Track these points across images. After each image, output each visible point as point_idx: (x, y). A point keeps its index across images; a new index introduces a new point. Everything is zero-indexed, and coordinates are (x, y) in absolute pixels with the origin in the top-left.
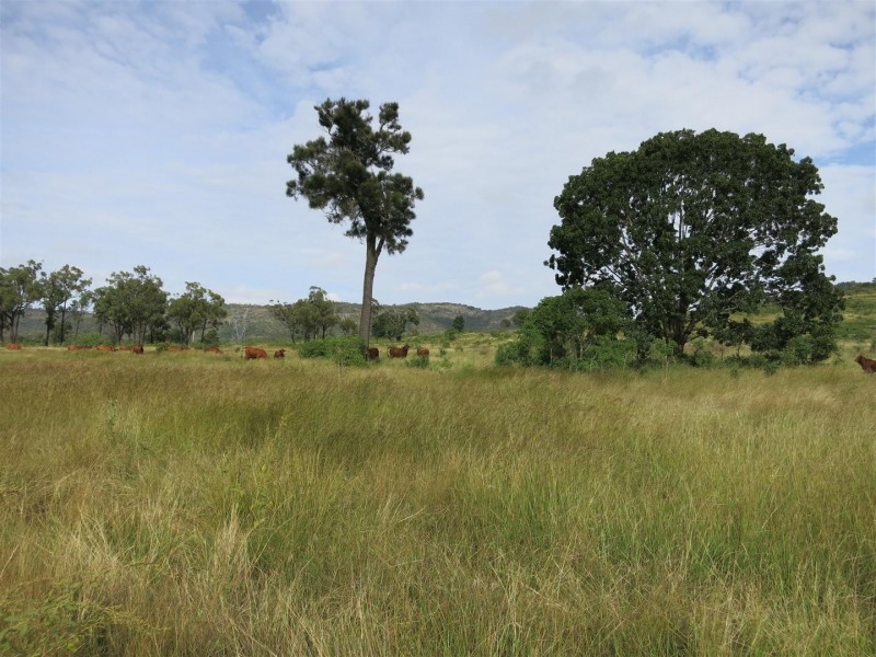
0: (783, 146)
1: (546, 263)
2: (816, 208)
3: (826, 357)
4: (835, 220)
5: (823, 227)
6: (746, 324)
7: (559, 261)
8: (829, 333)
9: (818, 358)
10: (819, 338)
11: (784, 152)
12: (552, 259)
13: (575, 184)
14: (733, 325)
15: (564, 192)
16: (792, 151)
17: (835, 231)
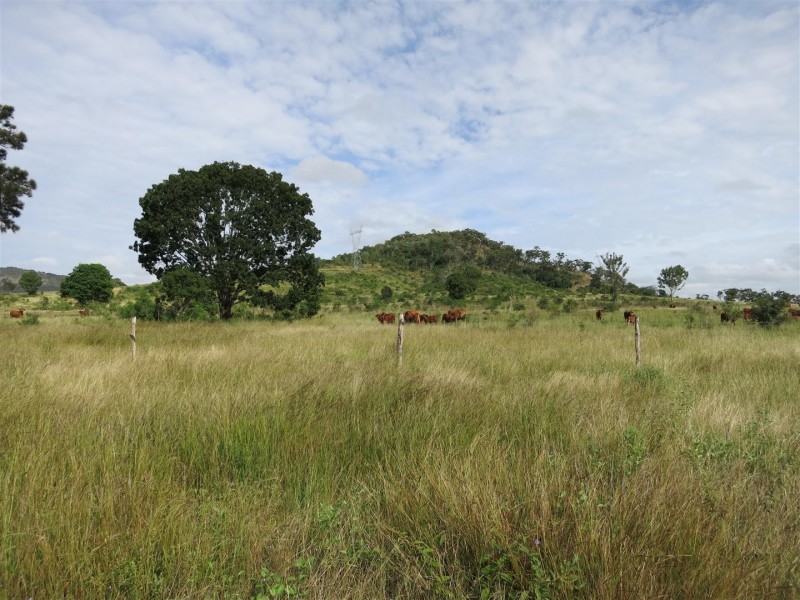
0: (293, 185)
1: (130, 248)
2: (310, 224)
3: (316, 313)
4: (320, 232)
5: (313, 235)
6: (271, 293)
7: (141, 246)
8: (317, 299)
9: (311, 314)
10: (312, 303)
11: (293, 189)
12: (136, 244)
13: (157, 190)
14: (262, 294)
15: (146, 195)
16: (298, 189)
17: (320, 238)
